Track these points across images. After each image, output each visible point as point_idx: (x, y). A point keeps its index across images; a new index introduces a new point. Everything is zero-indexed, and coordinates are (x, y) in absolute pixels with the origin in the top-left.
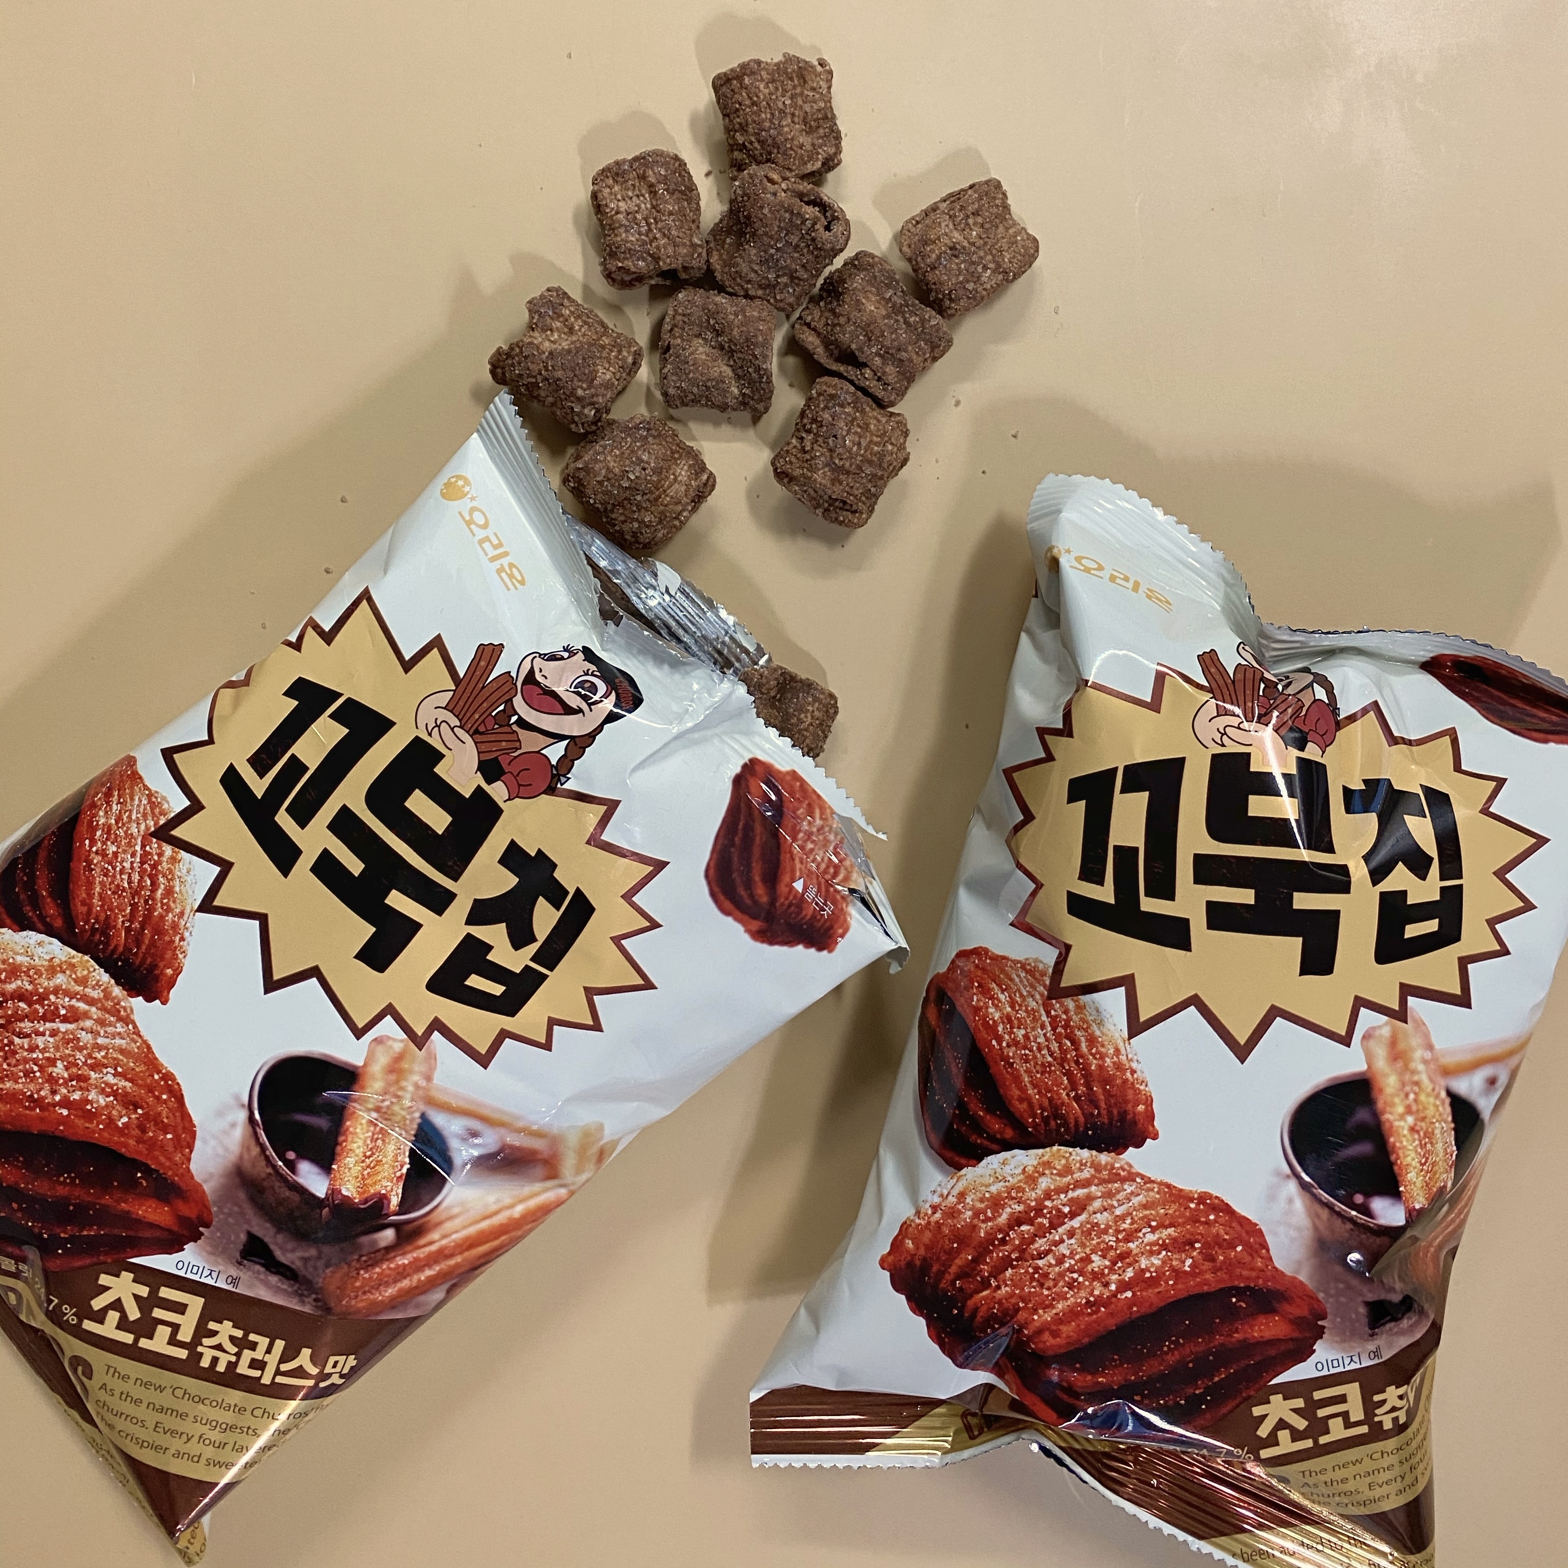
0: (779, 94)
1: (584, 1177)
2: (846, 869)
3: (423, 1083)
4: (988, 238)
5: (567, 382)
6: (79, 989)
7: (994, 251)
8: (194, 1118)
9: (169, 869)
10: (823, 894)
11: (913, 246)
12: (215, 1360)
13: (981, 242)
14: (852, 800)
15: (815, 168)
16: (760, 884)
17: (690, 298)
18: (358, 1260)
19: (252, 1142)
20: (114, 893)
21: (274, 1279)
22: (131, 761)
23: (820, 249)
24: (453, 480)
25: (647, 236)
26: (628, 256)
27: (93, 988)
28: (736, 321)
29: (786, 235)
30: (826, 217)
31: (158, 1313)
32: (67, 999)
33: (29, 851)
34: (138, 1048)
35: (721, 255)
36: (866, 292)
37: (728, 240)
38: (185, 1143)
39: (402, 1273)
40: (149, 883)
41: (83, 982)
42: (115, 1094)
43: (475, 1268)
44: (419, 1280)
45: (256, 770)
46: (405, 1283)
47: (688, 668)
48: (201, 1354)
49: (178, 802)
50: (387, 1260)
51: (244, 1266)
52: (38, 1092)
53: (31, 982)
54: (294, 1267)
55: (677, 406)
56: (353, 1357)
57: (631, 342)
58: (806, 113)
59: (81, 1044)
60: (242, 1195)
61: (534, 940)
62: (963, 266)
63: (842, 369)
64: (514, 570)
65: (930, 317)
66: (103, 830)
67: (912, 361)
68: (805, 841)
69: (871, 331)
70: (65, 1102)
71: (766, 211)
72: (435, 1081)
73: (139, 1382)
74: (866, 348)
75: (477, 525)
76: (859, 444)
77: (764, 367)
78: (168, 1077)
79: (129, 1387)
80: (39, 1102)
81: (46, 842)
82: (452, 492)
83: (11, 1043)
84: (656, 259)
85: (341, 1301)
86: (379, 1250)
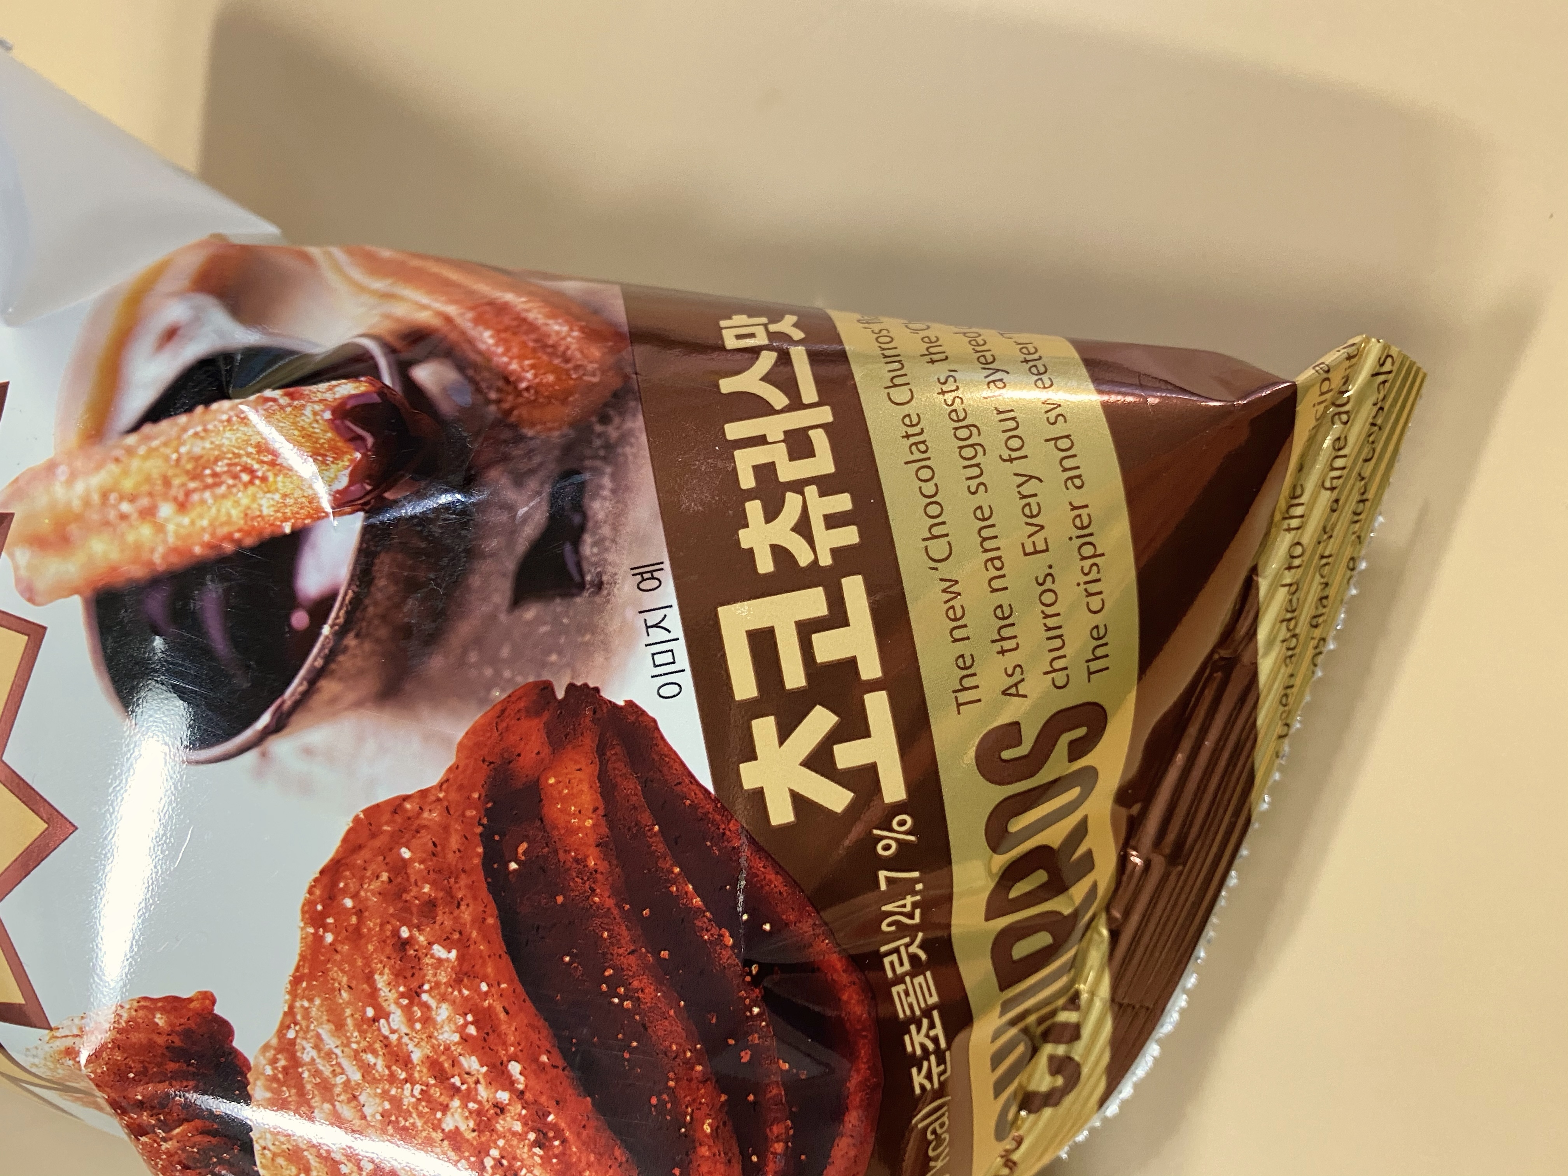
12: (833, 521)
18: (498, 402)
21: (599, 507)
31: (794, 676)
48: (835, 552)
51: (600, 575)
54: (547, 487)
56: (724, 322)
70: (499, 1078)
73: (958, 633)
79: (981, 647)
80: (537, 1125)
85: (594, 384)
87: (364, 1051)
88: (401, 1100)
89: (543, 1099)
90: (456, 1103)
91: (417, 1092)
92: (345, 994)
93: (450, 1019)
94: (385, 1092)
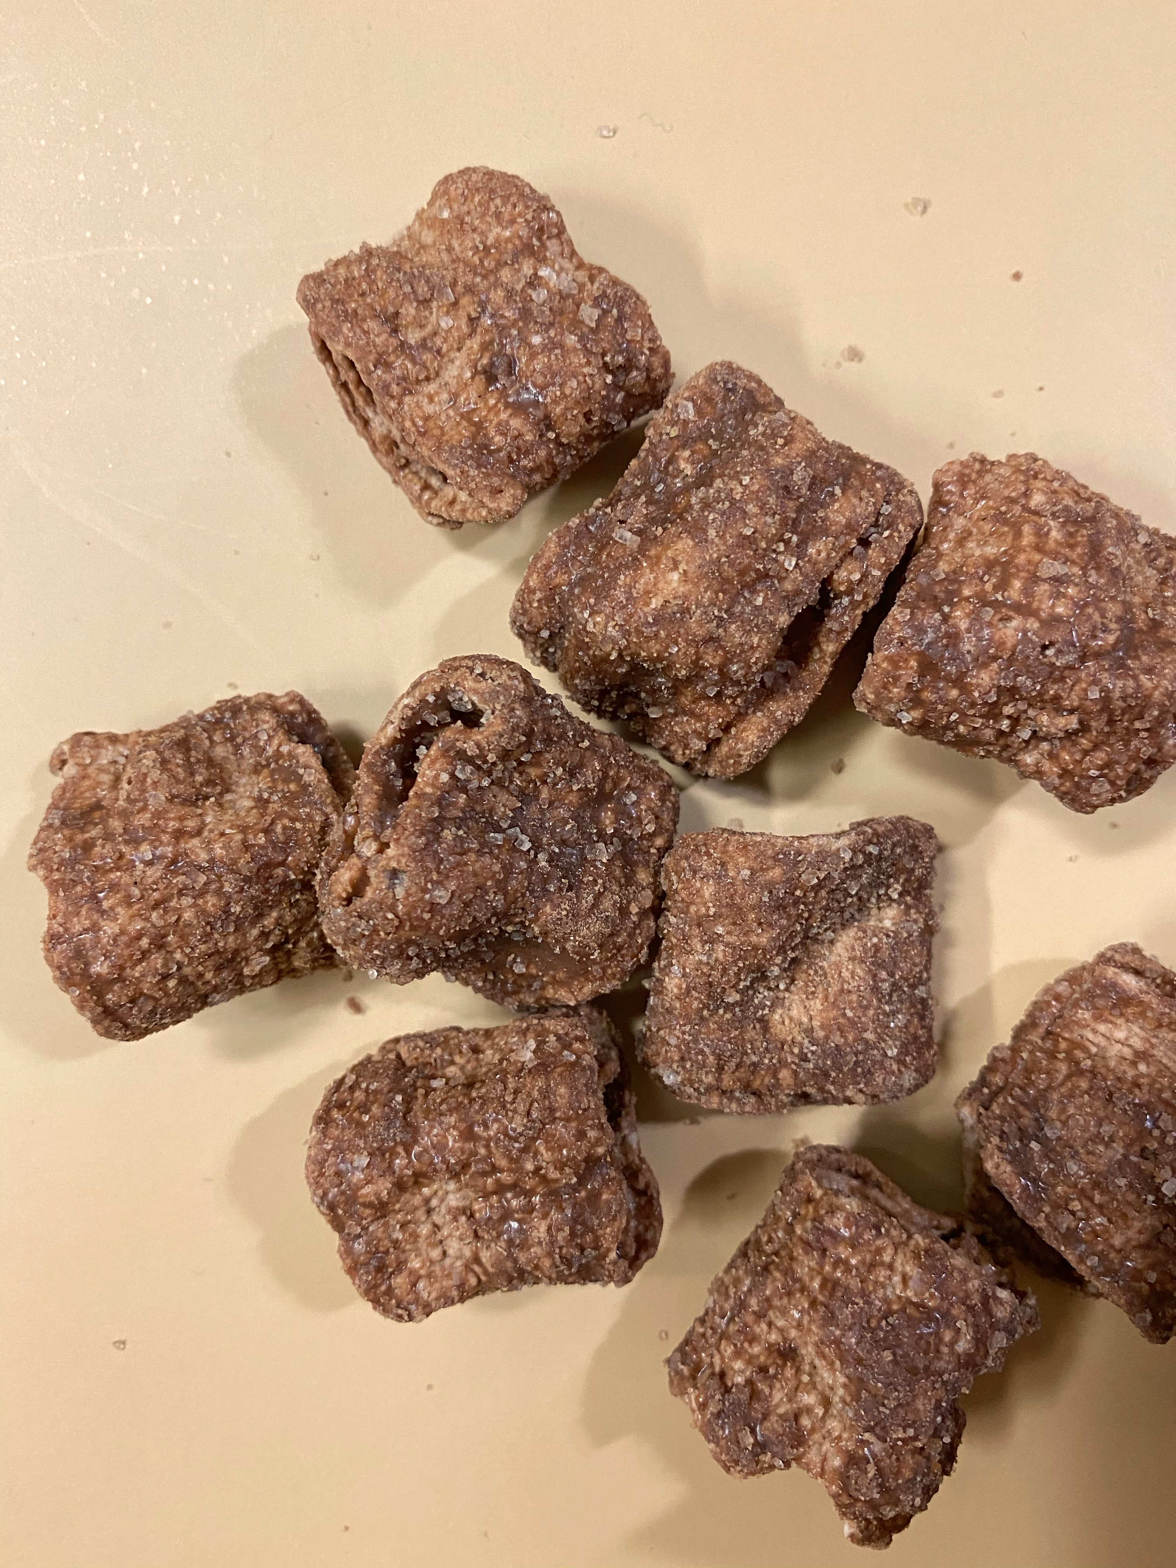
0: (126, 879)
4: (453, 285)
7: (489, 265)
11: (496, 481)
13: (464, 301)
15: (315, 762)
23: (530, 734)
25: (532, 1191)
26: (589, 1238)
28: (728, 939)
29: (499, 830)
30: (442, 725)
35: (557, 983)
36: (629, 599)
58: (171, 799)
62: (536, 340)
67: (813, 452)
69: (742, 573)
71: (442, 896)
74: (788, 586)
77: (847, 856)
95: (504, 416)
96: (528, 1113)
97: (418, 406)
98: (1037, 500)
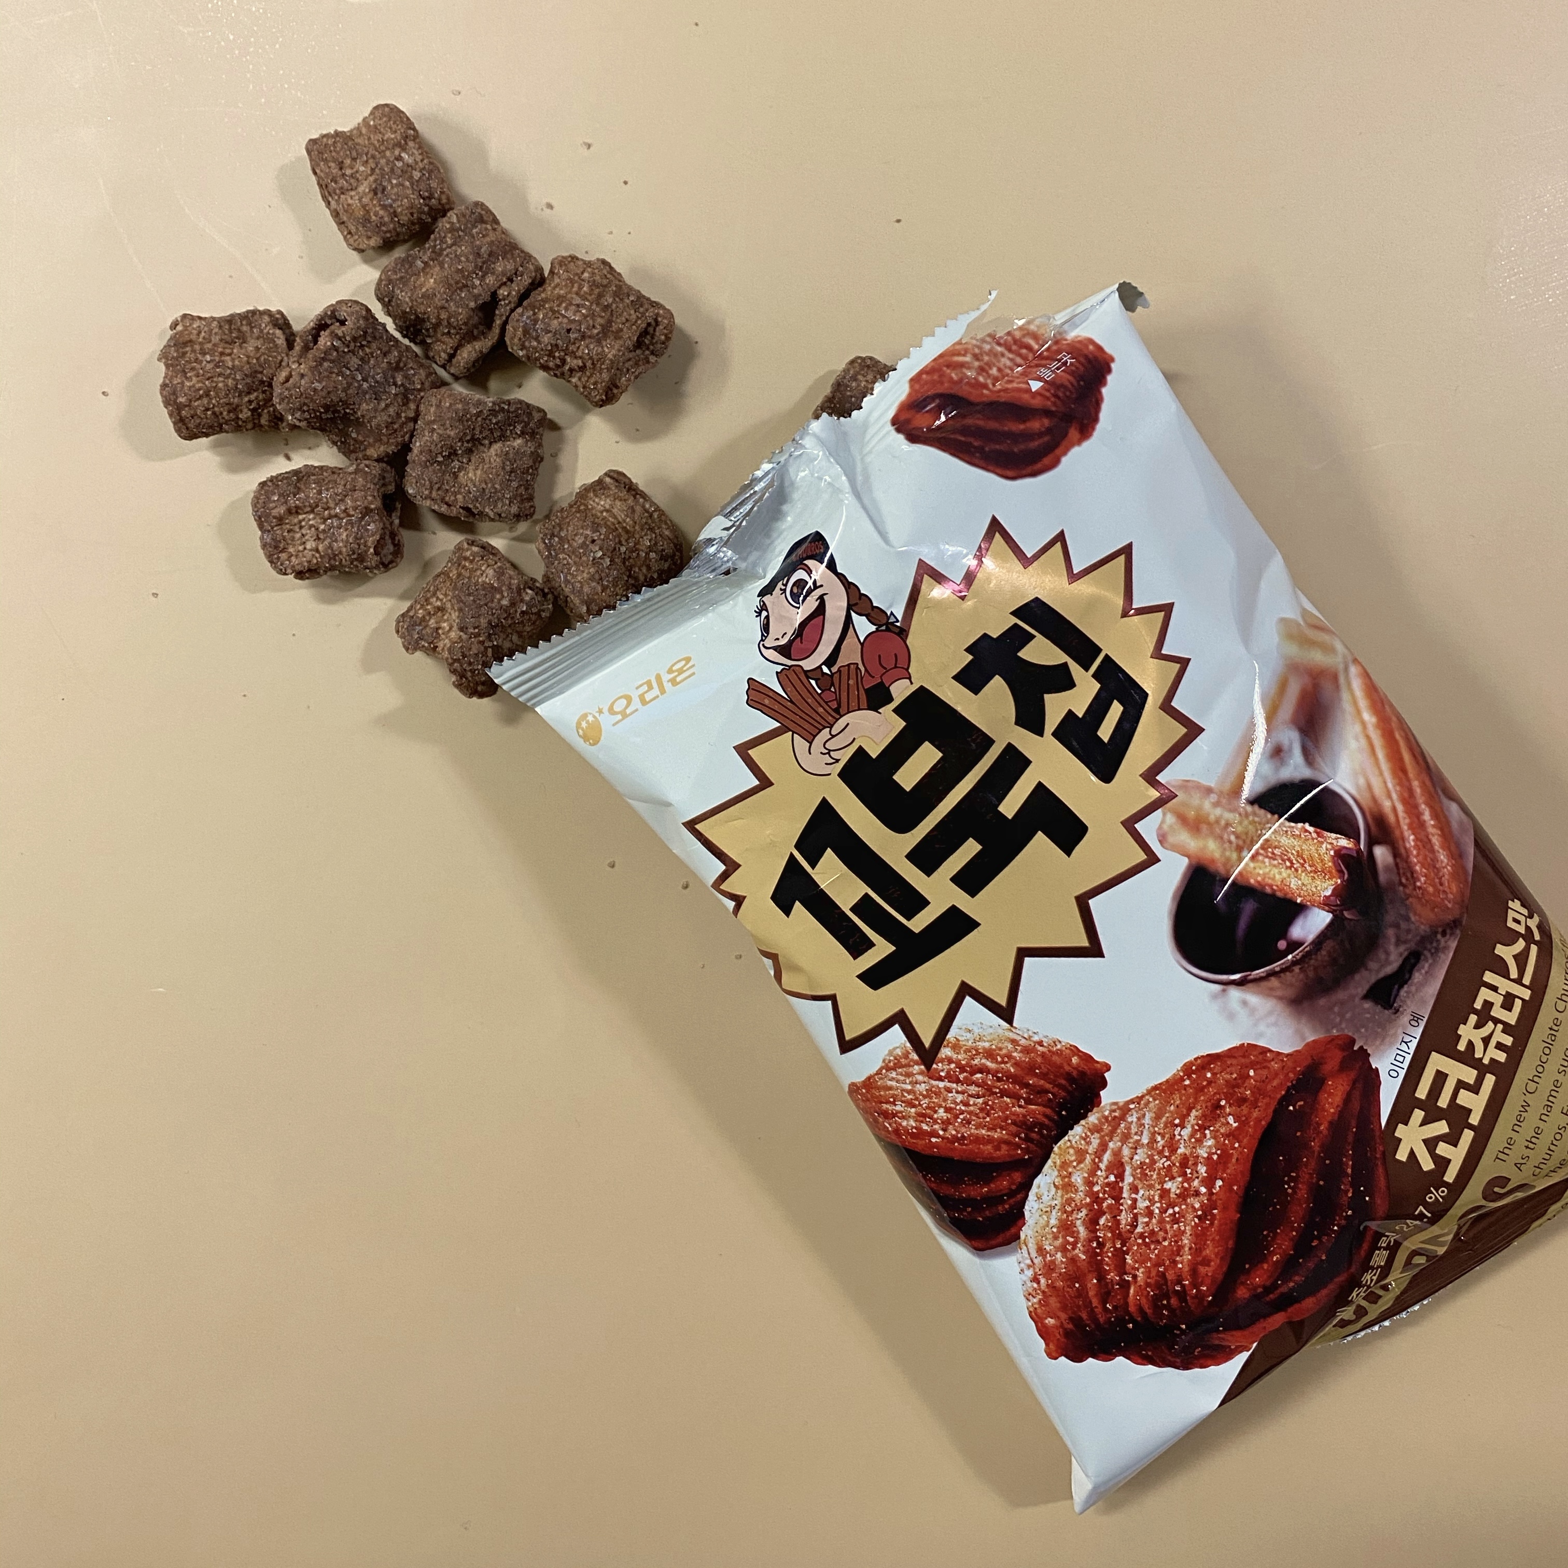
0: (198, 367)
1: (1339, 646)
2: (1024, 336)
3: (1213, 798)
5: (493, 614)
6: (1088, 1159)
7: (383, 148)
8: (1234, 1045)
9: (965, 1052)
10: (1048, 362)
11: (369, 233)
12: (1499, 1046)
13: (371, 161)
14: (949, 322)
15: (282, 337)
16: (1029, 424)
17: (414, 481)
18: (1405, 886)
19: (1264, 984)
20: (988, 1115)
21: (1417, 977)
22: (854, 1089)
23: (365, 333)
24: (581, 732)
25: (342, 519)
26: (362, 541)
27: (1088, 1143)
28: (440, 431)
29: (349, 369)
30: (331, 324)
31: (1443, 1102)
32: (1099, 1173)
33: (942, 1204)
34: (1155, 1100)
35: (370, 445)
36: (415, 287)
37: (354, 435)
38: (1261, 1057)
39: (1424, 842)
40: (979, 1075)
41: (1081, 1154)
42: (1202, 1128)
43: (1428, 768)
44: (1433, 826)
45: (866, 951)
46: (1436, 841)
47: (786, 484)
48: (1492, 1060)
49: (895, 1037)
50: (1408, 857)
51: (1400, 1006)
52: (1195, 1210)
53: (1078, 1210)
54: (1406, 953)
55: (532, 506)
56: (1510, 903)
57: (459, 548)
58: (222, 341)
59: (1147, 1161)
60: (1322, 1002)
61: (1065, 665)
63: (498, 322)
64: (674, 668)
65: (449, 223)
66: (922, 1122)
67: (492, 242)
68: (989, 376)
69: (457, 283)
70: (1209, 1182)
71: (319, 387)
72: (1213, 785)
73: (1516, 1128)
74: (476, 291)
75: (627, 707)
76: (578, 306)
77: (490, 405)
78: (1187, 1069)
79: (1520, 1140)
80: (1207, 1211)
81: (933, 1185)
82: (592, 735)
83: (1142, 1236)
84: (367, 511)
85: (1448, 908)
86: (1397, 865)
87: (1159, 1134)
88: (1156, 1163)
89: (1219, 1202)
90: (1180, 1179)
91: (1166, 1164)
92: (1172, 1108)
93: (1210, 1147)
94: (1152, 1155)
95: (378, 209)
96: (345, 485)
97: (346, 199)
98: (586, 275)
